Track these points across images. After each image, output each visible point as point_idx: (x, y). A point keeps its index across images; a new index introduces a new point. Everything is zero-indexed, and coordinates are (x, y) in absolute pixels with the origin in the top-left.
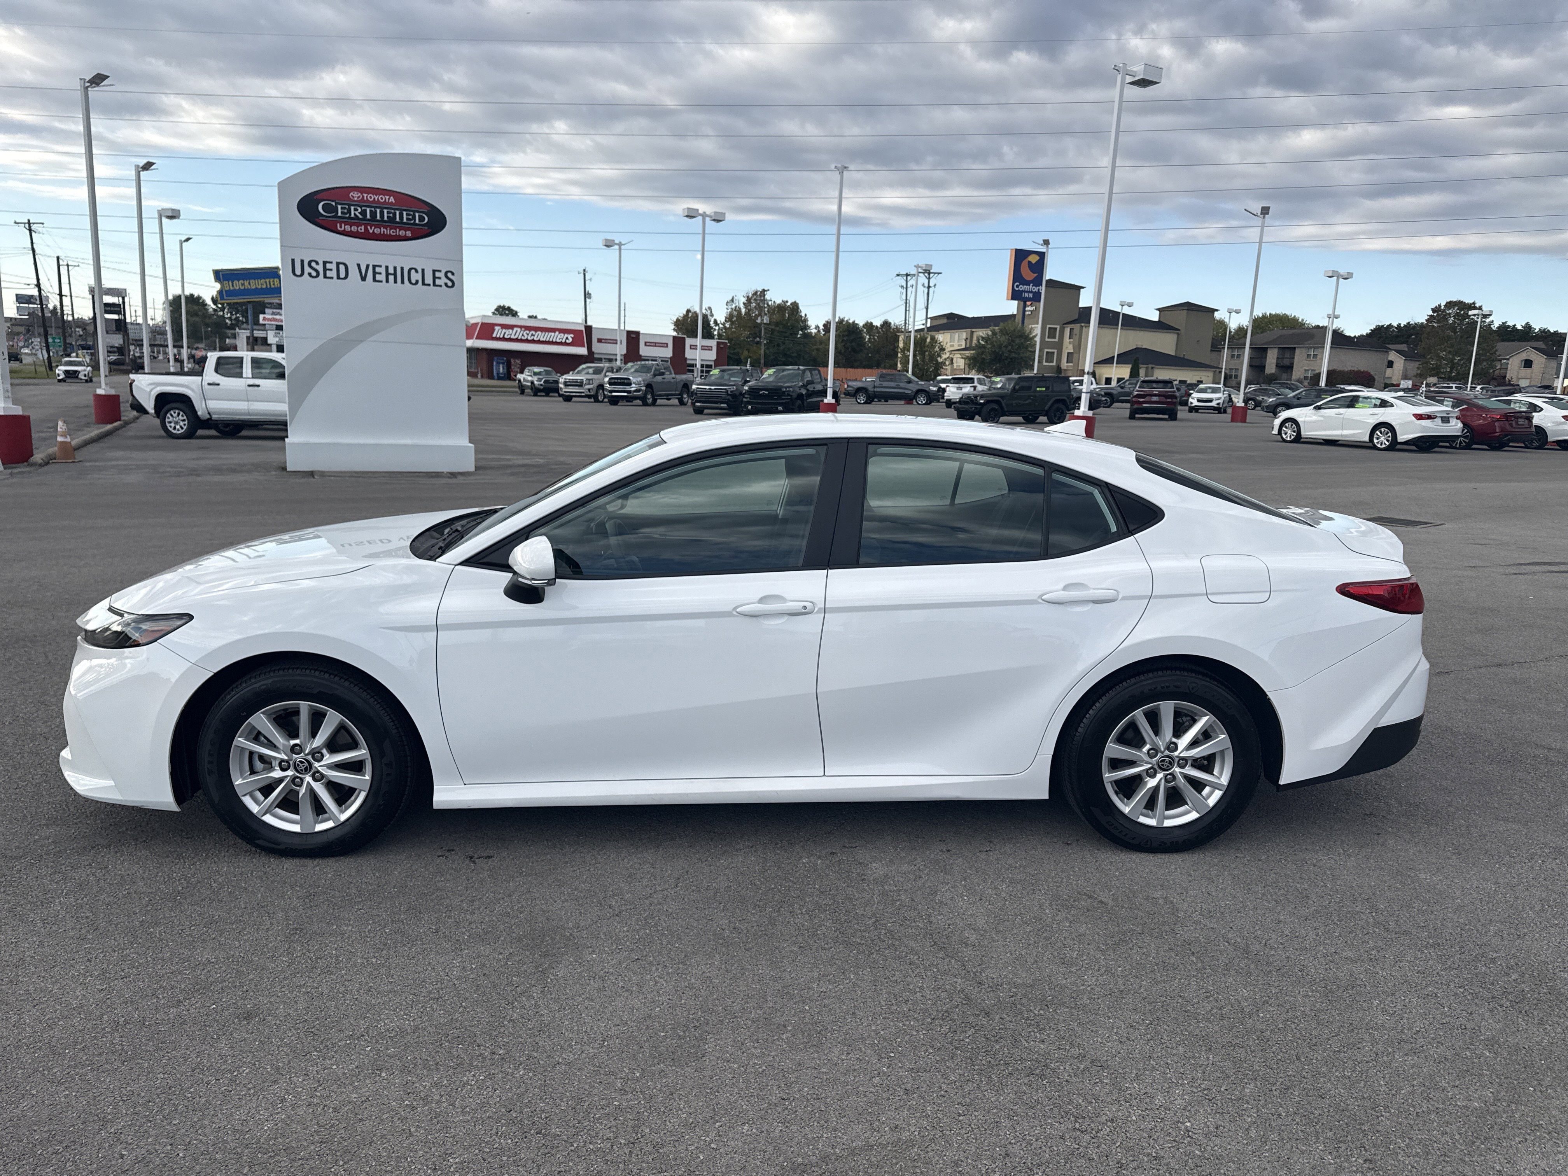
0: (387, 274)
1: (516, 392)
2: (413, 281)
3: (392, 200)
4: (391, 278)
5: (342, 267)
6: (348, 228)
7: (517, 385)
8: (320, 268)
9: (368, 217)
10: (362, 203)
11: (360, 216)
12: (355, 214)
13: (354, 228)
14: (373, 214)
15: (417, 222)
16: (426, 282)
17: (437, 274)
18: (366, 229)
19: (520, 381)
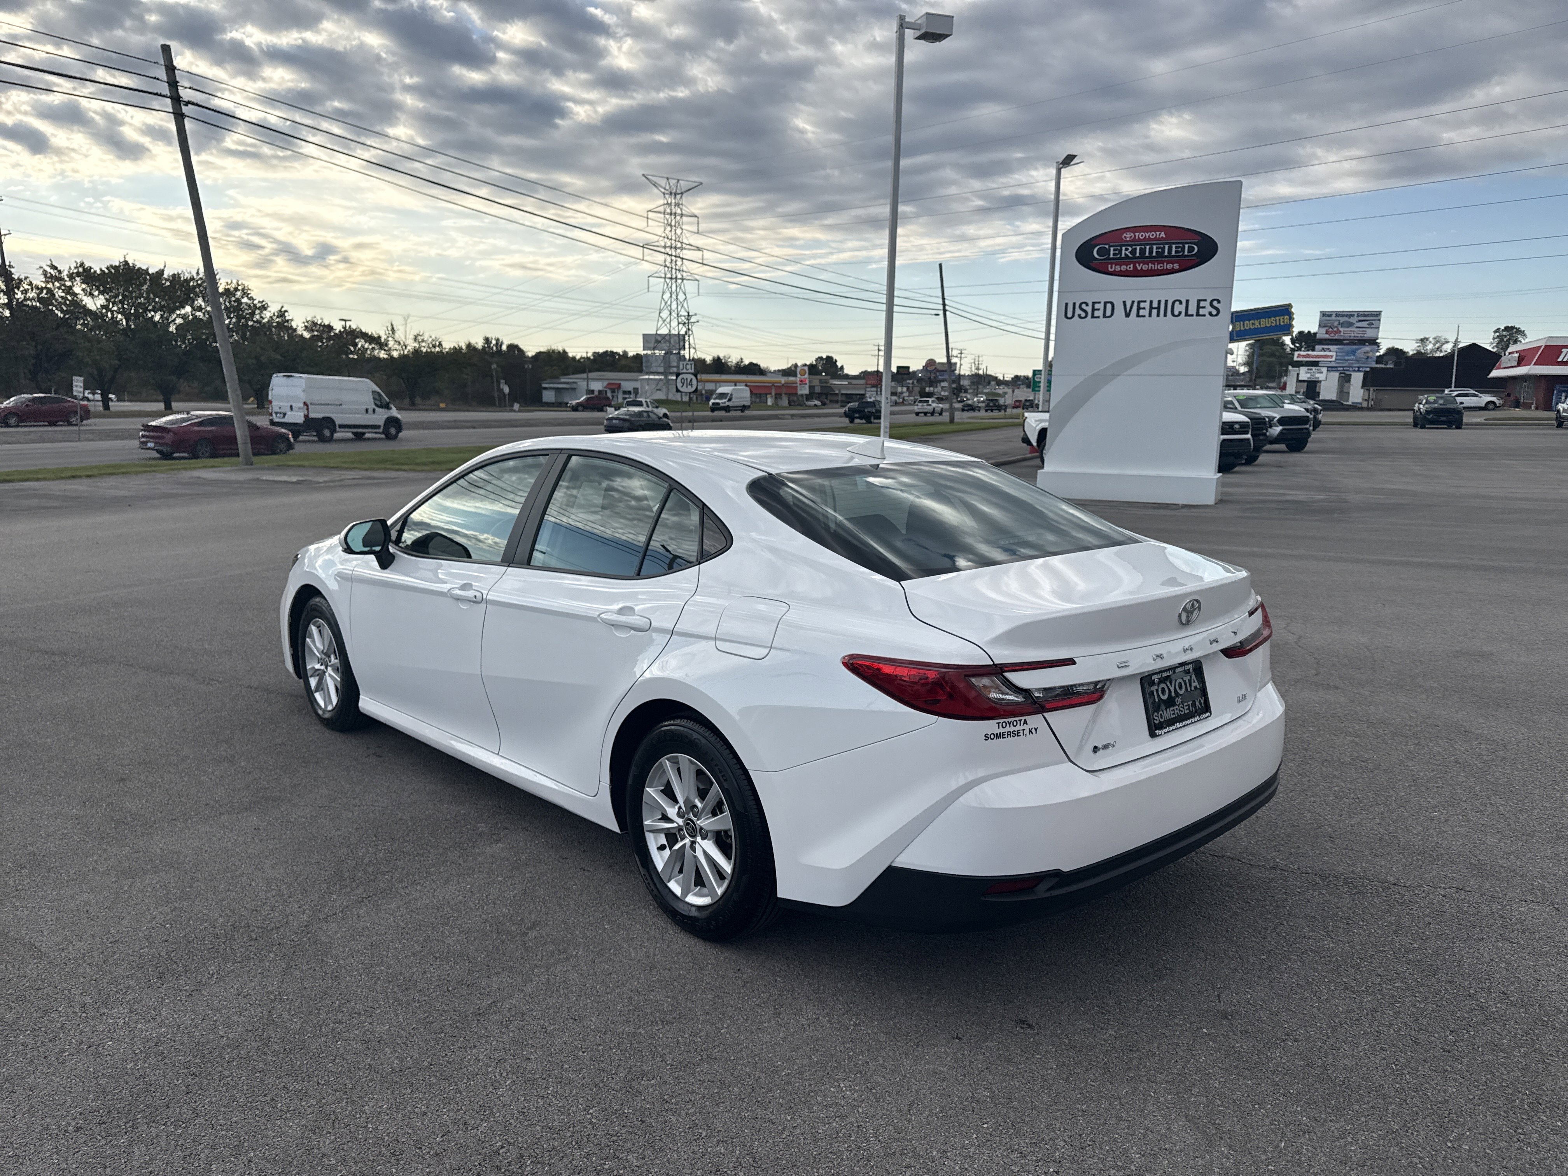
0: (1151, 308)
1: (1553, 425)
2: (1176, 313)
3: (1163, 235)
4: (1154, 312)
5: (1109, 306)
6: (1118, 268)
7: (1555, 416)
8: (1089, 309)
9: (1138, 255)
10: (1134, 242)
11: (1130, 255)
12: (1126, 254)
13: (1124, 268)
14: (1142, 251)
15: (1186, 253)
16: (1189, 313)
17: (1202, 304)
18: (1135, 267)
19: (1558, 411)
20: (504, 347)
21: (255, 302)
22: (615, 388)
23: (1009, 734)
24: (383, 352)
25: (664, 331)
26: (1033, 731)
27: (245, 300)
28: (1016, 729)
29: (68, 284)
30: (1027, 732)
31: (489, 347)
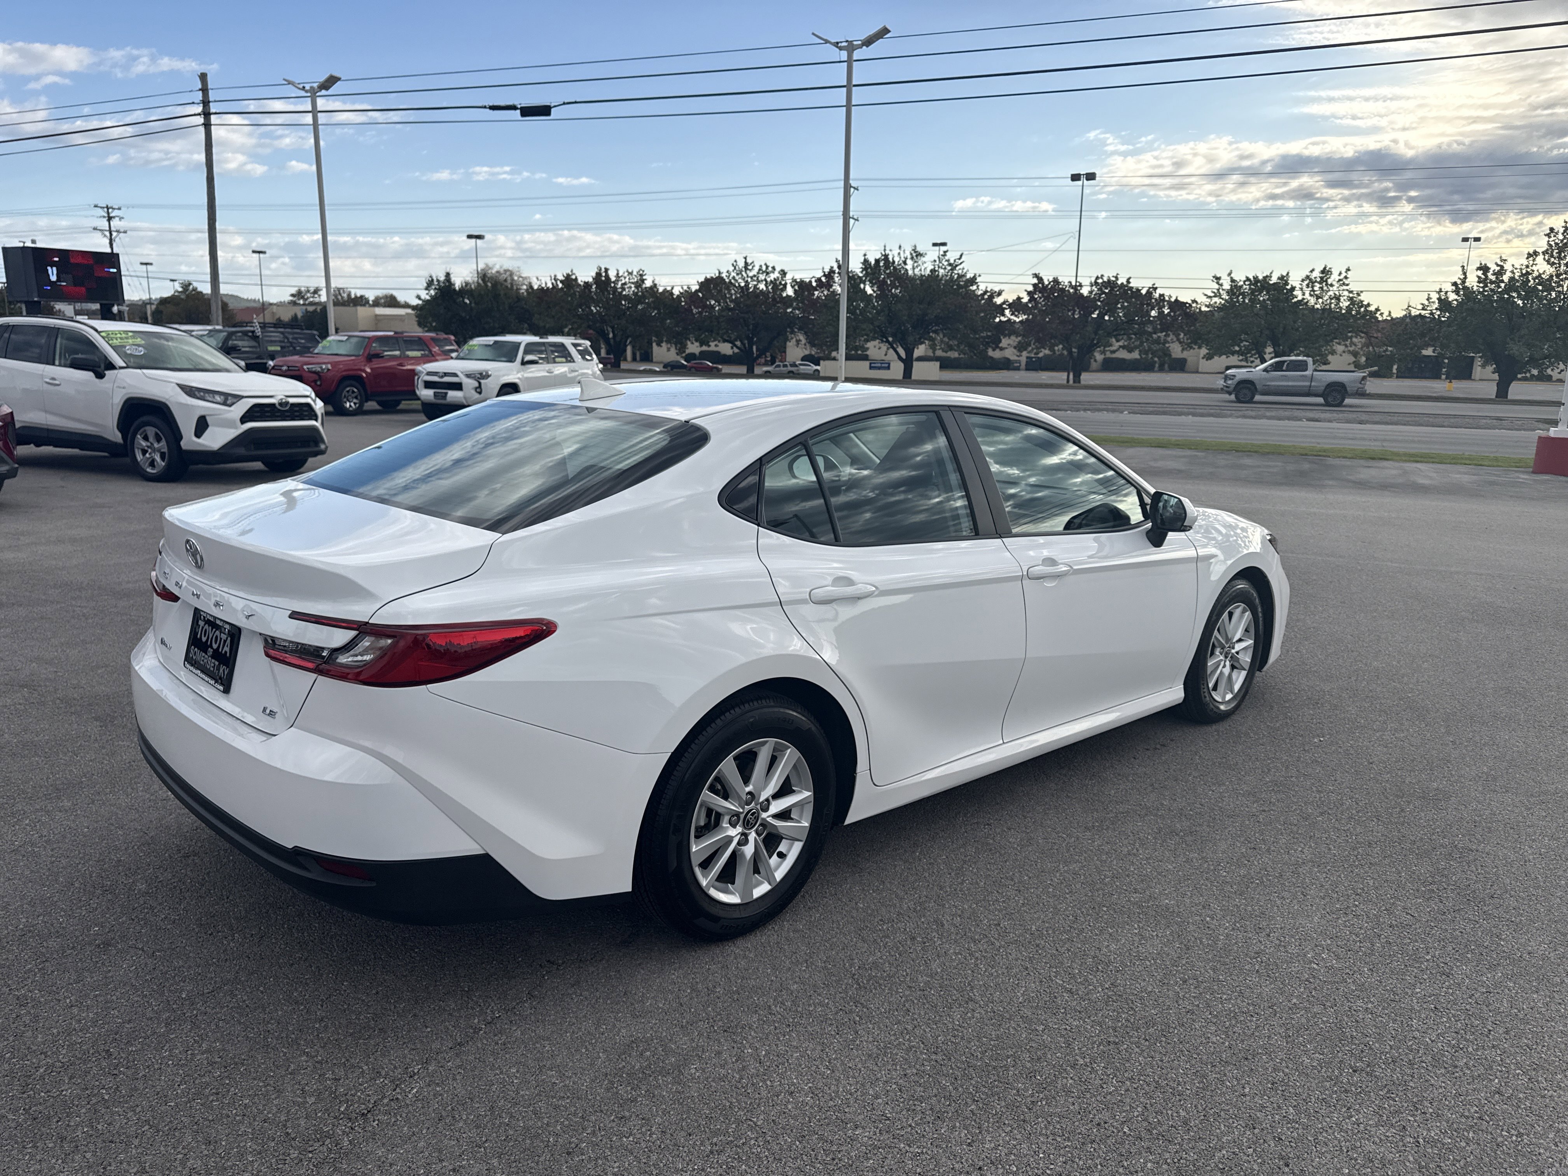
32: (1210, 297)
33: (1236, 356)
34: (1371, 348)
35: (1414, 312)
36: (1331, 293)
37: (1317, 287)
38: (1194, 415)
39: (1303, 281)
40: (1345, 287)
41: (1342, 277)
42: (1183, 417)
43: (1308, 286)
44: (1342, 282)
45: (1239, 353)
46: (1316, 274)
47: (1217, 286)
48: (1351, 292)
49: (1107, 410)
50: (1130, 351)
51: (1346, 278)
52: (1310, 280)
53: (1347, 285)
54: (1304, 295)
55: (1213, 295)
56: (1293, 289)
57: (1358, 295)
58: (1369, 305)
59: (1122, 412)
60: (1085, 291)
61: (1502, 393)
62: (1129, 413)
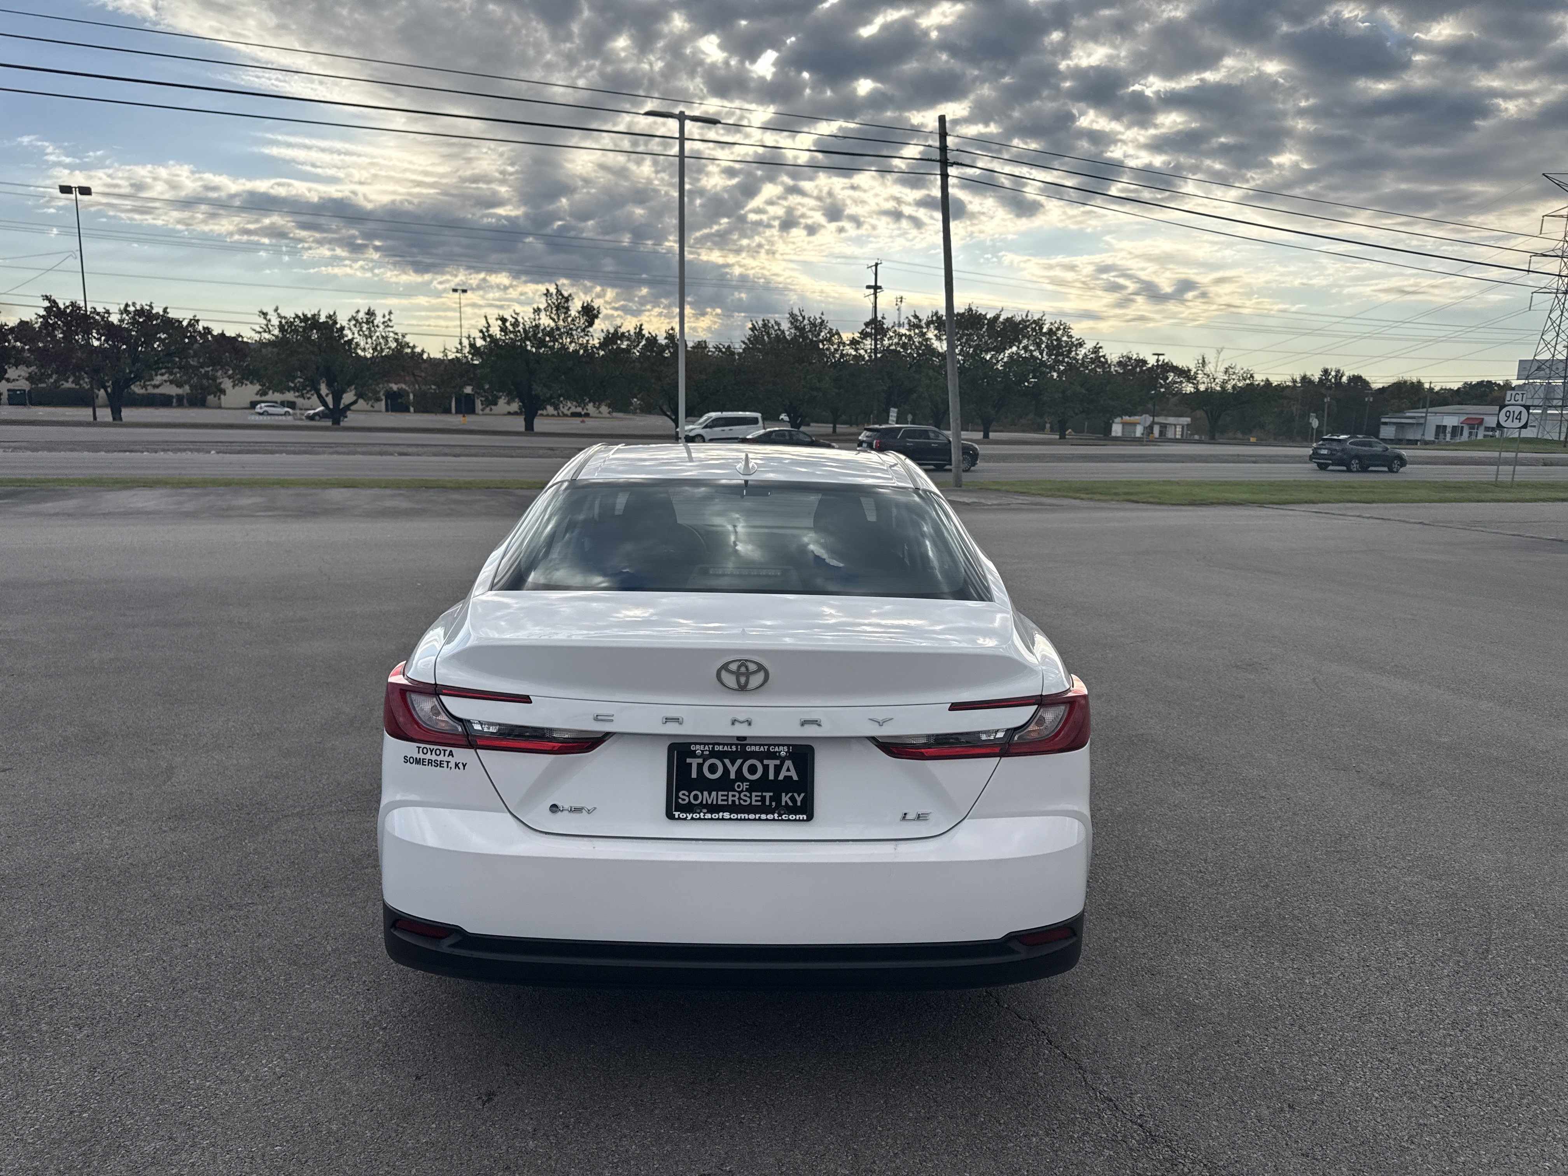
20: (1344, 379)
21: (1074, 340)
22: (1475, 424)
23: (430, 762)
24: (1191, 385)
25: (1546, 356)
26: (461, 766)
27: (1065, 338)
28: (440, 758)
29: (925, 330)
30: (452, 765)
31: (1327, 379)
32: (260, 333)
33: (292, 392)
34: (417, 386)
35: (451, 356)
36: (378, 334)
37: (365, 327)
38: (288, 453)
39: (350, 320)
40: (390, 329)
41: (386, 319)
42: (277, 455)
43: (355, 326)
44: (386, 324)
45: (295, 389)
46: (361, 316)
47: (265, 322)
48: (396, 334)
49: (191, 450)
50: (179, 385)
51: (390, 320)
52: (357, 321)
53: (392, 327)
54: (353, 334)
55: (261, 330)
56: (342, 328)
57: (403, 336)
58: (414, 347)
59: (209, 452)
60: (114, 319)
61: (529, 426)
62: (218, 453)
